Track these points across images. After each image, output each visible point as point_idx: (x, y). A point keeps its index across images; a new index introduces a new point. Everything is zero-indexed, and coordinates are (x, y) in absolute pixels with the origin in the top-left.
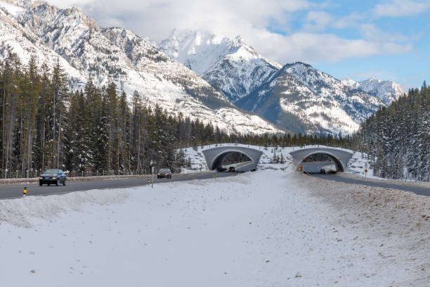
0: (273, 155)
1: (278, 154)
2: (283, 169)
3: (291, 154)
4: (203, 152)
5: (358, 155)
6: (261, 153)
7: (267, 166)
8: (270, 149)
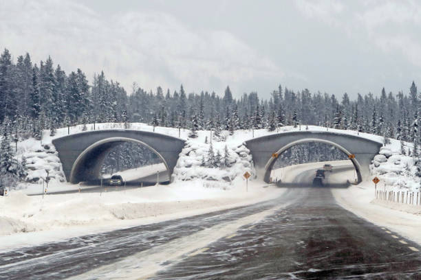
0: (207, 147)
1: (218, 147)
2: (226, 179)
3: (248, 144)
4: (54, 142)
5: (395, 145)
6: (183, 144)
7: (192, 171)
8: (203, 134)
